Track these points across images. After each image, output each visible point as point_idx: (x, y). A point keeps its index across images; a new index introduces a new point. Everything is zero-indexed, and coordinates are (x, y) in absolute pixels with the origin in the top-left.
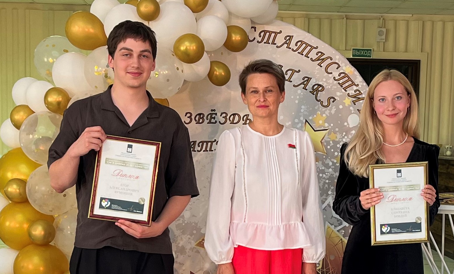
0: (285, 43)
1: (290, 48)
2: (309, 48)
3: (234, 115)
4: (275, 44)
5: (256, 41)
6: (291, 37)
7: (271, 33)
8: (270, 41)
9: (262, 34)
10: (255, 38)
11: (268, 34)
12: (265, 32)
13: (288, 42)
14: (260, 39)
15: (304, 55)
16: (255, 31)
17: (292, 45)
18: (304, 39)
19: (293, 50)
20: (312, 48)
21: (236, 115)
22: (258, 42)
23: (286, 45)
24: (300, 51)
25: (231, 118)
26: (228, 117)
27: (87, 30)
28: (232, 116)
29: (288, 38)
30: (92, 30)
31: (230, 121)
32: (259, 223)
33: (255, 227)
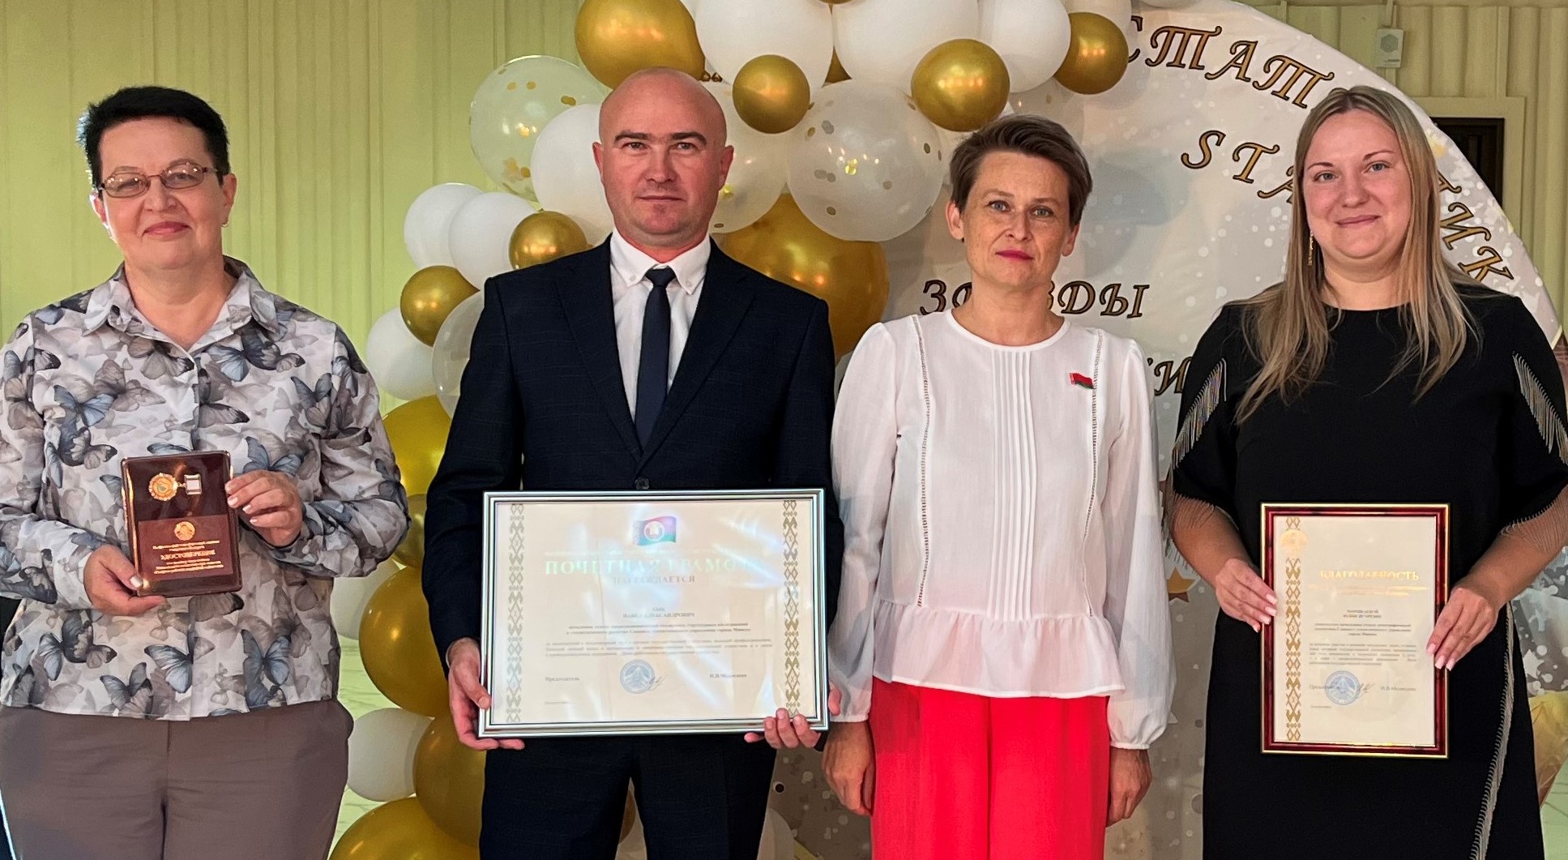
0: (1233, 63)
1: (1248, 80)
2: (1306, 77)
3: (1074, 285)
4: (1202, 68)
5: (1141, 58)
6: (1250, 46)
7: (1187, 33)
8: (1187, 60)
9: (1161, 38)
10: (1138, 51)
11: (1178, 37)
12: (1171, 31)
13: (1240, 61)
14: (1153, 55)
15: (1291, 100)
16: (1140, 29)
17: (1255, 70)
18: (1290, 51)
19: (1256, 85)
20: (1317, 77)
21: (1081, 287)
22: (1148, 62)
23: (1234, 71)
24: (1277, 87)
25: (1066, 298)
27: (641, 32)
28: (1069, 290)
29: (1241, 48)
30: (656, 34)
31: (1062, 304)
32: (963, 611)
33: (952, 621)
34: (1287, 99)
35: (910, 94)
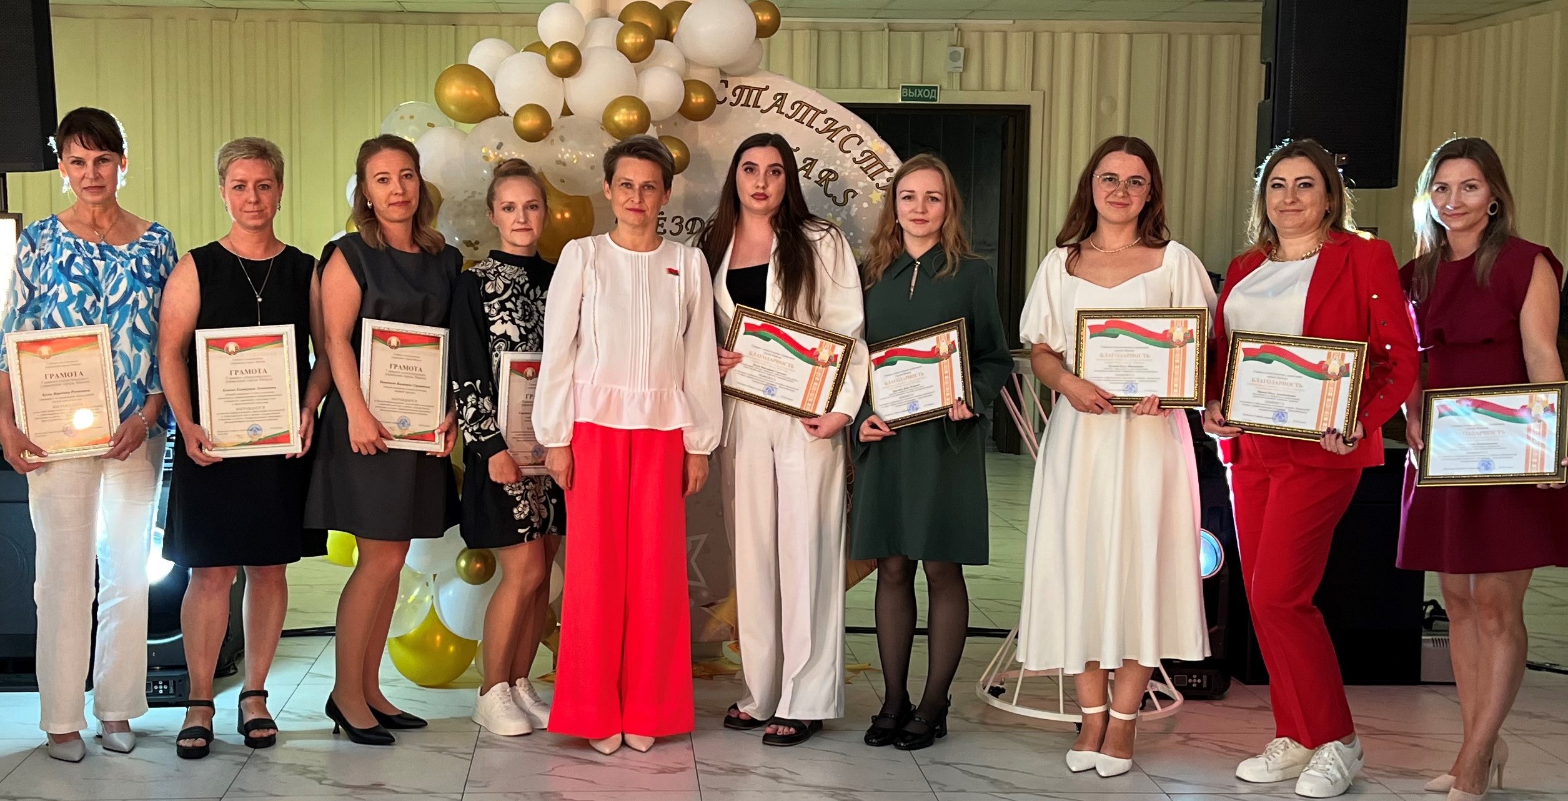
0: (775, 105)
1: (783, 113)
2: (813, 112)
3: (694, 220)
4: (759, 107)
5: (727, 102)
6: (784, 96)
7: (751, 89)
8: (751, 103)
9: (738, 92)
10: (726, 98)
11: (747, 91)
12: (743, 88)
13: (779, 103)
14: (734, 100)
15: (806, 123)
16: (727, 87)
17: (786, 108)
18: (805, 98)
19: (787, 116)
20: (818, 112)
21: (698, 221)
22: (731, 104)
23: (776, 109)
24: (798, 117)
25: (689, 226)
26: (684, 224)
27: (468, 92)
28: (691, 222)
29: (779, 97)
30: (475, 93)
31: (687, 229)
32: (614, 387)
33: (609, 391)
34: (803, 123)
35: (601, 121)
